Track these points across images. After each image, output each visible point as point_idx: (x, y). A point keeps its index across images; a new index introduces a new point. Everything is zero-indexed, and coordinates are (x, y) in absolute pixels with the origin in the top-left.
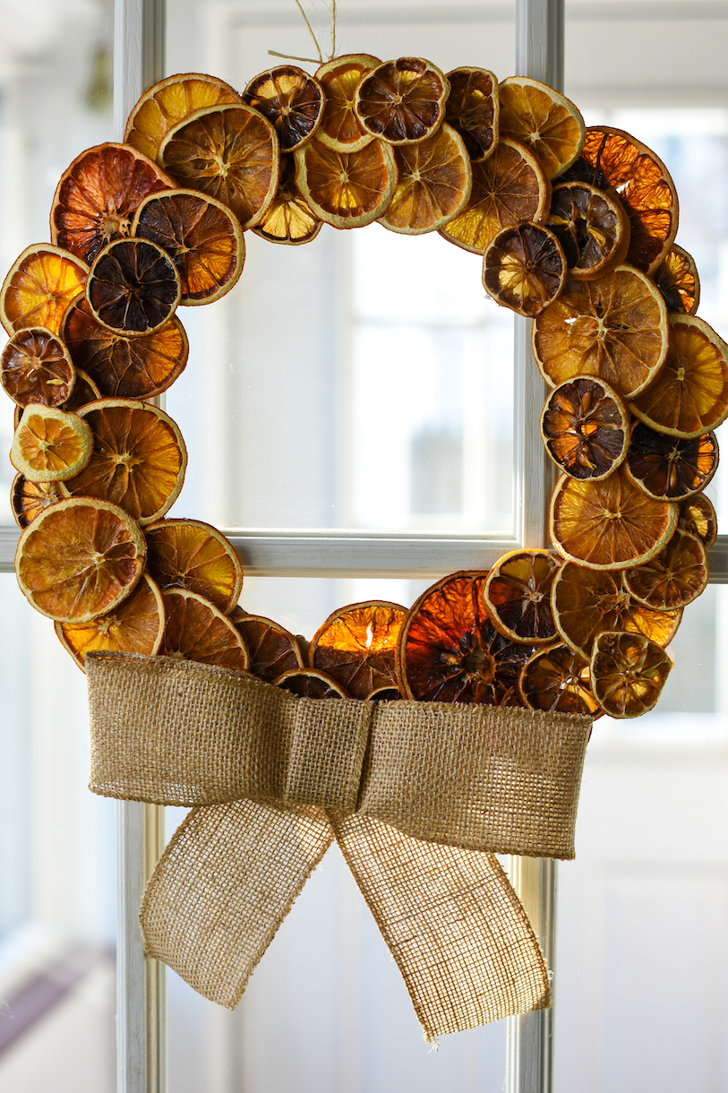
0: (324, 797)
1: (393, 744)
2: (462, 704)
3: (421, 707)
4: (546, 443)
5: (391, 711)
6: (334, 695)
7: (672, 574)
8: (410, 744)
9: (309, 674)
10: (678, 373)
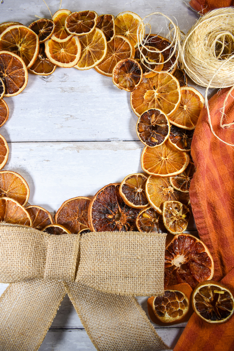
0: (61, 275)
1: (88, 250)
2: (116, 231)
3: (99, 234)
4: (139, 135)
5: (87, 237)
6: (65, 233)
7: (189, 178)
8: (95, 249)
9: (55, 226)
10: (184, 107)
